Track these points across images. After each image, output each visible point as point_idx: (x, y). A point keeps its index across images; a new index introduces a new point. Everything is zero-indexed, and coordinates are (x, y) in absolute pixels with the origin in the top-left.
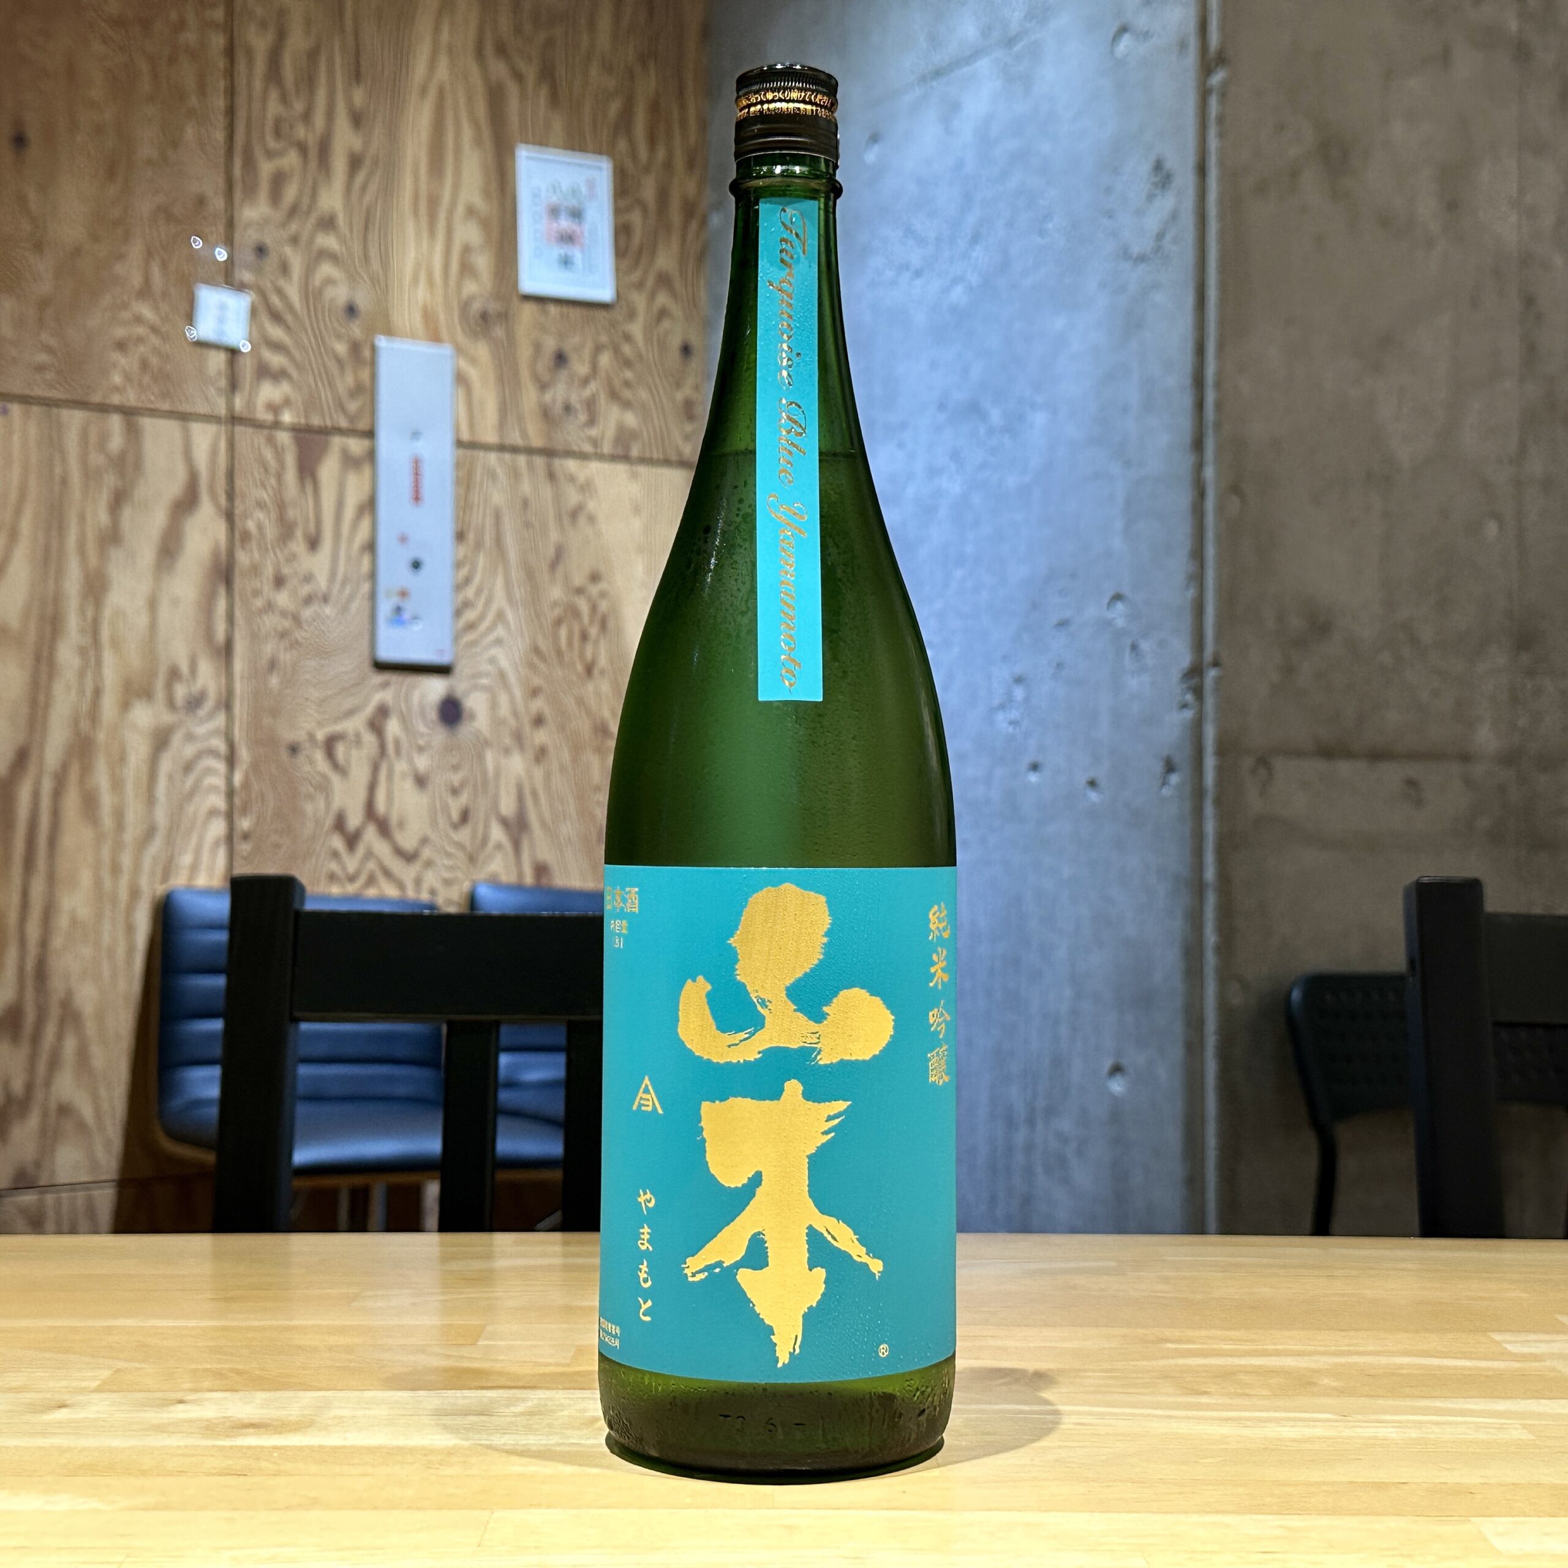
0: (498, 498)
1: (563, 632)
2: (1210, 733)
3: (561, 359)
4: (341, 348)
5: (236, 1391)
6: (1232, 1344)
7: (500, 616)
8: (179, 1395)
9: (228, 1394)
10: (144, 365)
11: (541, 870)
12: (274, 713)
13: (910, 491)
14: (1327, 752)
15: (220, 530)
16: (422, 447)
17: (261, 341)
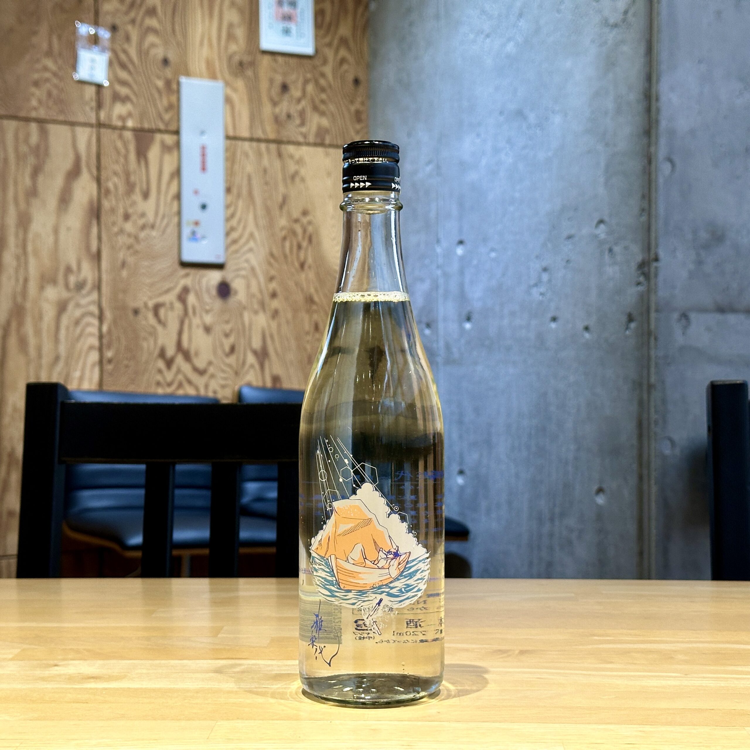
0: (249, 168)
1: (287, 244)
2: (654, 299)
3: (285, 88)
4: (160, 84)
5: (86, 660)
7: (252, 235)
8: (56, 662)
9: (81, 662)
10: (49, 94)
11: (276, 379)
12: (125, 291)
13: (484, 162)
14: (721, 310)
15: (93, 188)
16: (205, 140)
17: (115, 79)
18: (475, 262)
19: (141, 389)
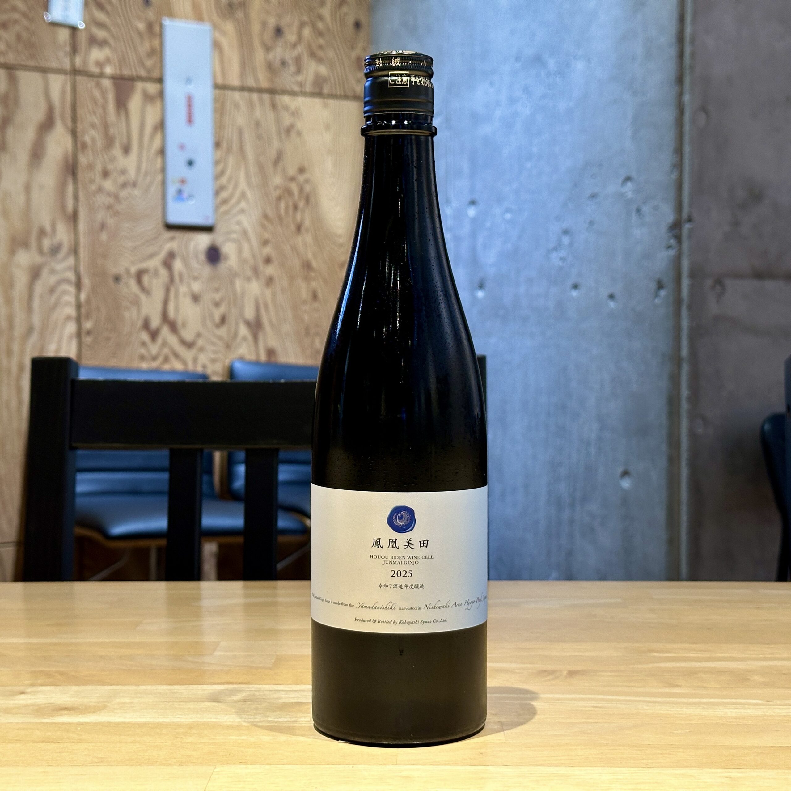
1: (282, 205)
2: (685, 264)
3: (279, 32)
4: (141, 26)
6: (695, 654)
7: (243, 195)
8: (22, 689)
9: (52, 688)
10: (19, 37)
11: (271, 352)
12: (105, 256)
13: (498, 113)
14: (759, 275)
15: (68, 142)
16: (191, 88)
17: (91, 21)
18: (488, 224)
19: (123, 364)
